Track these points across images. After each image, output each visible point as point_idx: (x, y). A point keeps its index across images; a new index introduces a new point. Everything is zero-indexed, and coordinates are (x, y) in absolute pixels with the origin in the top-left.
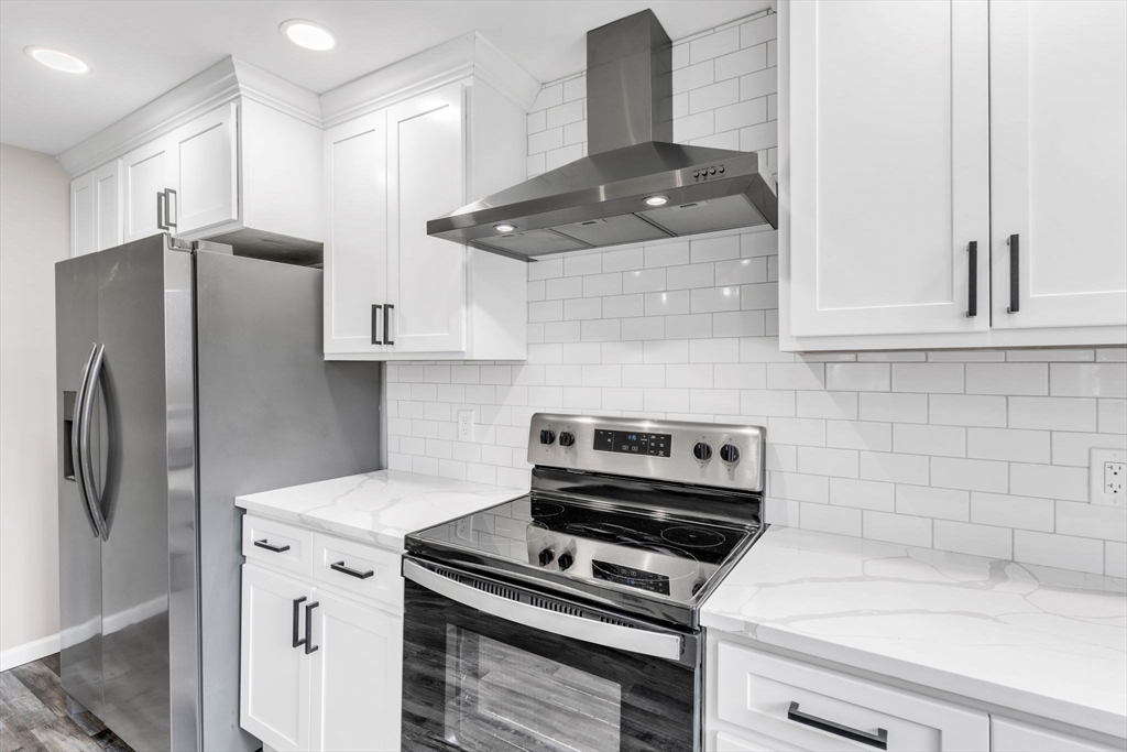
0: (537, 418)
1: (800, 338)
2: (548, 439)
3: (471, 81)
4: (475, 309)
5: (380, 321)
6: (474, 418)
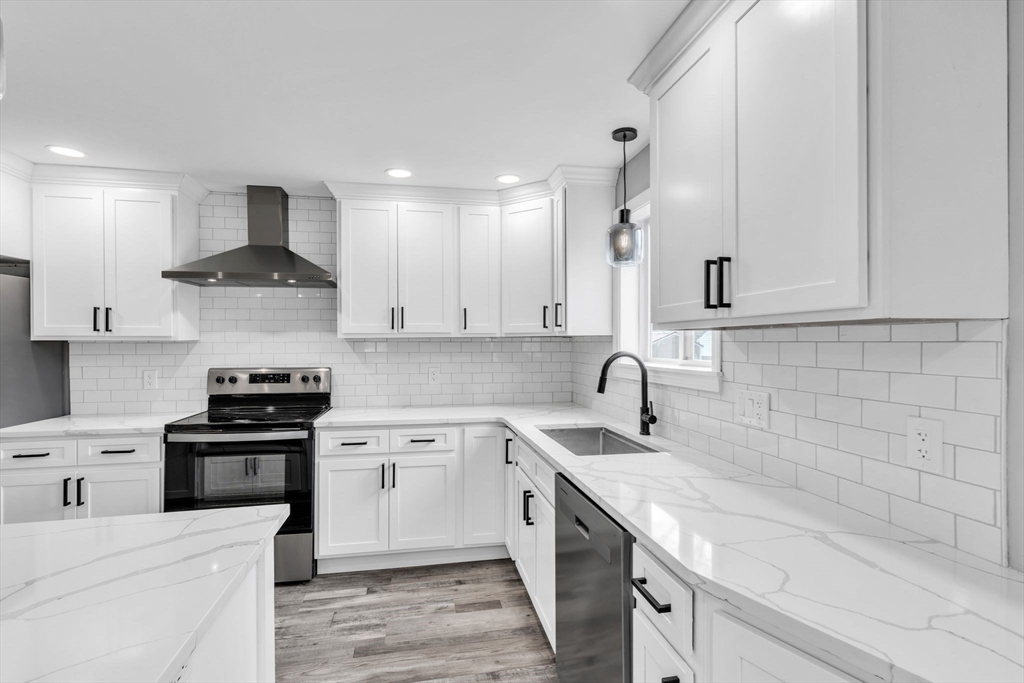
0: (212, 371)
1: (345, 334)
2: (220, 380)
3: (176, 193)
4: (179, 313)
5: (102, 318)
6: (157, 374)
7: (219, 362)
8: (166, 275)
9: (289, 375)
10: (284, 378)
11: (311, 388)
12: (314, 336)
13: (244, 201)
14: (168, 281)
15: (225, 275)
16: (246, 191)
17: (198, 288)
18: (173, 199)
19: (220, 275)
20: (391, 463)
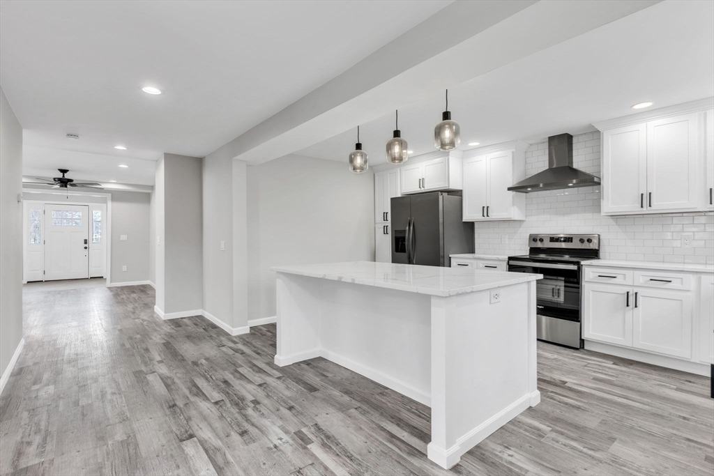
0: (531, 236)
1: (607, 213)
2: (535, 240)
3: (514, 150)
4: (515, 207)
5: (486, 210)
6: (507, 237)
7: (534, 231)
8: (509, 189)
9: (572, 238)
10: (569, 239)
11: (586, 246)
12: (589, 216)
13: (547, 144)
14: (511, 192)
15: (543, 185)
16: (547, 140)
17: (525, 194)
18: (513, 152)
19: (541, 185)
20: (634, 293)
